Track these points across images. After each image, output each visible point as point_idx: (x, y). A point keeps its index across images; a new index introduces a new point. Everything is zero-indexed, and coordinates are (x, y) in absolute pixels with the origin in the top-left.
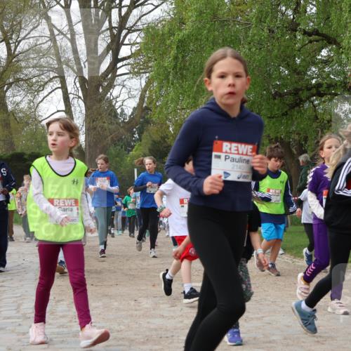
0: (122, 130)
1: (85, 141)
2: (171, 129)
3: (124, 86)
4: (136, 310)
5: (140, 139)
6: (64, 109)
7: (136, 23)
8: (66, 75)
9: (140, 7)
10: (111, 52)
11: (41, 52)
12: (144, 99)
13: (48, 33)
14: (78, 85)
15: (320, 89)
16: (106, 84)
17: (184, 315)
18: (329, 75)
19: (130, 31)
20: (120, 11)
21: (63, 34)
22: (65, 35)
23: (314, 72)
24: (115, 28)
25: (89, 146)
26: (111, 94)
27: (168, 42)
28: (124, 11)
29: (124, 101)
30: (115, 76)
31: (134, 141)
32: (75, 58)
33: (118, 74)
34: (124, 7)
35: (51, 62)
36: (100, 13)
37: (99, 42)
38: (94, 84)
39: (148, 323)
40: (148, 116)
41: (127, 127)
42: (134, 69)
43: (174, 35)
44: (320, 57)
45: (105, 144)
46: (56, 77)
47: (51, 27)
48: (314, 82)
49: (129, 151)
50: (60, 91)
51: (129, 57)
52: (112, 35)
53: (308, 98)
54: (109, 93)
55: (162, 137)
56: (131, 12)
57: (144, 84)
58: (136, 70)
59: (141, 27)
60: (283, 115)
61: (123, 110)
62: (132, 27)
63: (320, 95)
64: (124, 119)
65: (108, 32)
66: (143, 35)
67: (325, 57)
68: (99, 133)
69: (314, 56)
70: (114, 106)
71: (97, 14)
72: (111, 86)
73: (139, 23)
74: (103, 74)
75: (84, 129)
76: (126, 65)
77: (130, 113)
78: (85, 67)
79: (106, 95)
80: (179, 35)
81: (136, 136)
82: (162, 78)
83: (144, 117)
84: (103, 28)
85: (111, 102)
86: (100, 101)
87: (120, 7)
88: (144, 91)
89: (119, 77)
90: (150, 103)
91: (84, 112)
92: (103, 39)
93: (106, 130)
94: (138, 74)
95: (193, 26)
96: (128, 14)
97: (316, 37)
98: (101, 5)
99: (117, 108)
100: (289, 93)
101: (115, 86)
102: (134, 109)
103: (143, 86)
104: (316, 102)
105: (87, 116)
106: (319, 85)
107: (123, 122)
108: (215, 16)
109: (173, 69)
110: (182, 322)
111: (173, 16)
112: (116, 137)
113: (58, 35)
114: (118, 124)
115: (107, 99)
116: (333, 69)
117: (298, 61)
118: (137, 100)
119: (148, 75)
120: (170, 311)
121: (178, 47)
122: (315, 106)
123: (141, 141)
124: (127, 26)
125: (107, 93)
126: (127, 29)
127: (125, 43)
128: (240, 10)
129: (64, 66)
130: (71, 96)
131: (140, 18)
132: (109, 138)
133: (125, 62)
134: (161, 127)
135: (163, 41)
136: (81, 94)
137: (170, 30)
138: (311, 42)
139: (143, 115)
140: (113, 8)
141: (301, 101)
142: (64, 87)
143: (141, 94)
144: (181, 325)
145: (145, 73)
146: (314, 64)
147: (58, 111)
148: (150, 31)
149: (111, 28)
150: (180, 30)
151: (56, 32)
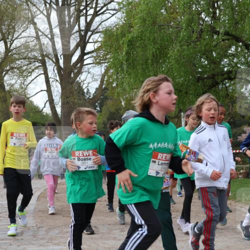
1: (61, 112)
2: (123, 104)
3: (89, 73)
5: (101, 111)
6: (46, 89)
7: (98, 27)
8: (47, 64)
9: (101, 16)
10: (80, 48)
11: (29, 48)
12: (104, 82)
13: (35, 35)
14: (56, 71)
15: (231, 75)
16: (76, 71)
18: (236, 64)
19: (94, 32)
20: (86, 18)
21: (45, 35)
22: (47, 36)
23: (226, 62)
24: (82, 30)
25: (64, 116)
26: (80, 78)
27: (121, 42)
29: (89, 83)
30: (82, 65)
32: (53, 52)
34: (89, 15)
35: (37, 55)
36: (72, 20)
38: (67, 71)
40: (107, 94)
41: (91, 102)
42: (96, 60)
43: (125, 36)
44: (230, 52)
46: (40, 66)
47: (37, 30)
48: (226, 69)
50: (43, 76)
51: (92, 52)
52: (81, 36)
53: (222, 81)
54: (78, 78)
55: (116, 110)
56: (94, 19)
57: (103, 71)
58: (98, 61)
59: (101, 30)
61: (88, 90)
62: (95, 30)
63: (230, 79)
64: (89, 96)
65: (78, 33)
66: (102, 36)
67: (234, 51)
68: (71, 106)
69: (226, 51)
70: (82, 87)
71: (70, 21)
72: (80, 72)
73: (100, 27)
74: (74, 64)
75: (60, 104)
76: (90, 57)
78: (61, 59)
79: (76, 79)
80: (128, 36)
81: (98, 108)
82: (116, 66)
84: (74, 31)
85: (79, 84)
86: (72, 83)
87: (86, 16)
88: (103, 76)
89: (86, 66)
90: (108, 85)
91: (60, 91)
92: (74, 39)
93: (76, 104)
94: (99, 63)
96: (92, 20)
97: (228, 37)
98: (73, 14)
99: (84, 88)
100: (208, 78)
101: (82, 72)
102: (97, 89)
103: (103, 73)
104: (227, 85)
105: (62, 94)
106: (229, 72)
107: (88, 98)
108: (154, 23)
109: (126, 62)
111: (124, 22)
113: (42, 35)
114: (85, 100)
115: (77, 82)
116: (239, 61)
118: (99, 82)
119: (106, 64)
121: (128, 45)
122: (226, 87)
124: (91, 30)
125: (77, 78)
126: (91, 31)
127: (90, 41)
128: (173, 17)
129: (46, 58)
130: (51, 80)
131: (101, 24)
133: (89, 55)
134: (116, 102)
135: (117, 40)
136: (58, 78)
137: (122, 31)
138: (223, 40)
139: (103, 94)
140: (81, 16)
141: (217, 84)
142: (46, 73)
143: (101, 79)
145: (104, 63)
146: (226, 56)
147: (42, 91)
148: (108, 33)
149: (80, 31)
150: (130, 32)
151: (40, 34)
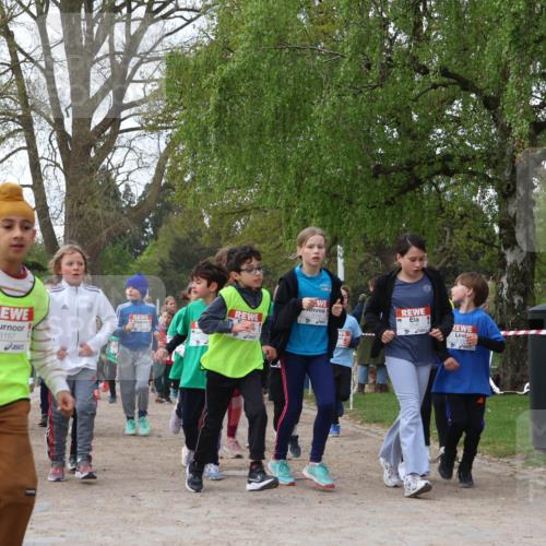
0: (125, 220)
1: (65, 236)
2: (206, 221)
3: (130, 149)
4: (134, 512)
5: (155, 237)
6: (31, 183)
7: (154, 47)
8: (35, 127)
9: (161, 22)
10: (111, 93)
12: (163, 170)
13: (8, 59)
15: (449, 164)
16: (102, 144)
17: (213, 521)
18: (463, 141)
19: (144, 59)
20: (128, 26)
21: (32, 60)
22: (35, 63)
23: (439, 135)
24: (119, 53)
26: (109, 161)
27: (205, 82)
28: (135, 27)
29: (130, 173)
30: (117, 132)
31: (146, 239)
32: (51, 99)
33: (122, 128)
34: (134, 20)
35: (12, 106)
37: (92, 76)
38: (81, 144)
39: (153, 533)
40: (170, 199)
41: (134, 215)
42: (147, 120)
43: (215, 69)
44: (450, 113)
45: (97, 241)
46: (19, 130)
47: (14, 48)
48: (438, 151)
49: (137, 254)
51: (142, 101)
52: (113, 65)
53: (429, 177)
54: (106, 160)
56: (146, 28)
57: (163, 146)
58: (151, 122)
59: (162, 54)
60: (388, 203)
61: (128, 188)
62: (147, 53)
63: (448, 173)
64: (130, 202)
65: (108, 60)
66: (164, 67)
68: (88, 224)
69: (442, 111)
70: (114, 181)
71: (90, 32)
72: (110, 147)
73: (159, 48)
74: (96, 127)
75: (63, 217)
76: (130, 116)
77: (140, 194)
78: (68, 116)
79: (100, 163)
80: (222, 70)
81: (150, 230)
82: (194, 137)
83: (162, 201)
84: (99, 55)
85: (107, 173)
86: (91, 171)
87: (128, 20)
88: (163, 158)
89: (125, 134)
90: (173, 178)
91: (64, 188)
92: (99, 71)
93: (99, 219)
94: (153, 129)
95: (244, 56)
96: (142, 31)
97: (445, 79)
98: (97, 17)
99: (118, 182)
100: (398, 169)
101: (115, 148)
102: (148, 186)
104: (442, 186)
105: (68, 195)
106: (446, 158)
107: (128, 206)
108: (281, 42)
109: (215, 127)
110: (207, 532)
111: (213, 38)
112: (115, 231)
113: (24, 61)
114: (120, 209)
115: (103, 169)
116: (469, 133)
117: (415, 117)
118: (152, 171)
119: (170, 131)
120: (189, 514)
121: (221, 90)
122: (439, 191)
123: (156, 239)
124: (139, 52)
125: (103, 160)
126: (139, 56)
127: (134, 78)
128: (323, 31)
129: (32, 113)
131: (160, 40)
132: (104, 233)
133: (133, 110)
134: (191, 217)
135: (197, 78)
137: (208, 58)
138: (434, 86)
139: (161, 197)
140: (117, 21)
141: (419, 182)
142: (31, 147)
143: (159, 164)
144: (207, 537)
145: (167, 128)
146: (441, 122)
148: (175, 61)
149: (112, 54)
150: (226, 61)
151: (21, 57)
